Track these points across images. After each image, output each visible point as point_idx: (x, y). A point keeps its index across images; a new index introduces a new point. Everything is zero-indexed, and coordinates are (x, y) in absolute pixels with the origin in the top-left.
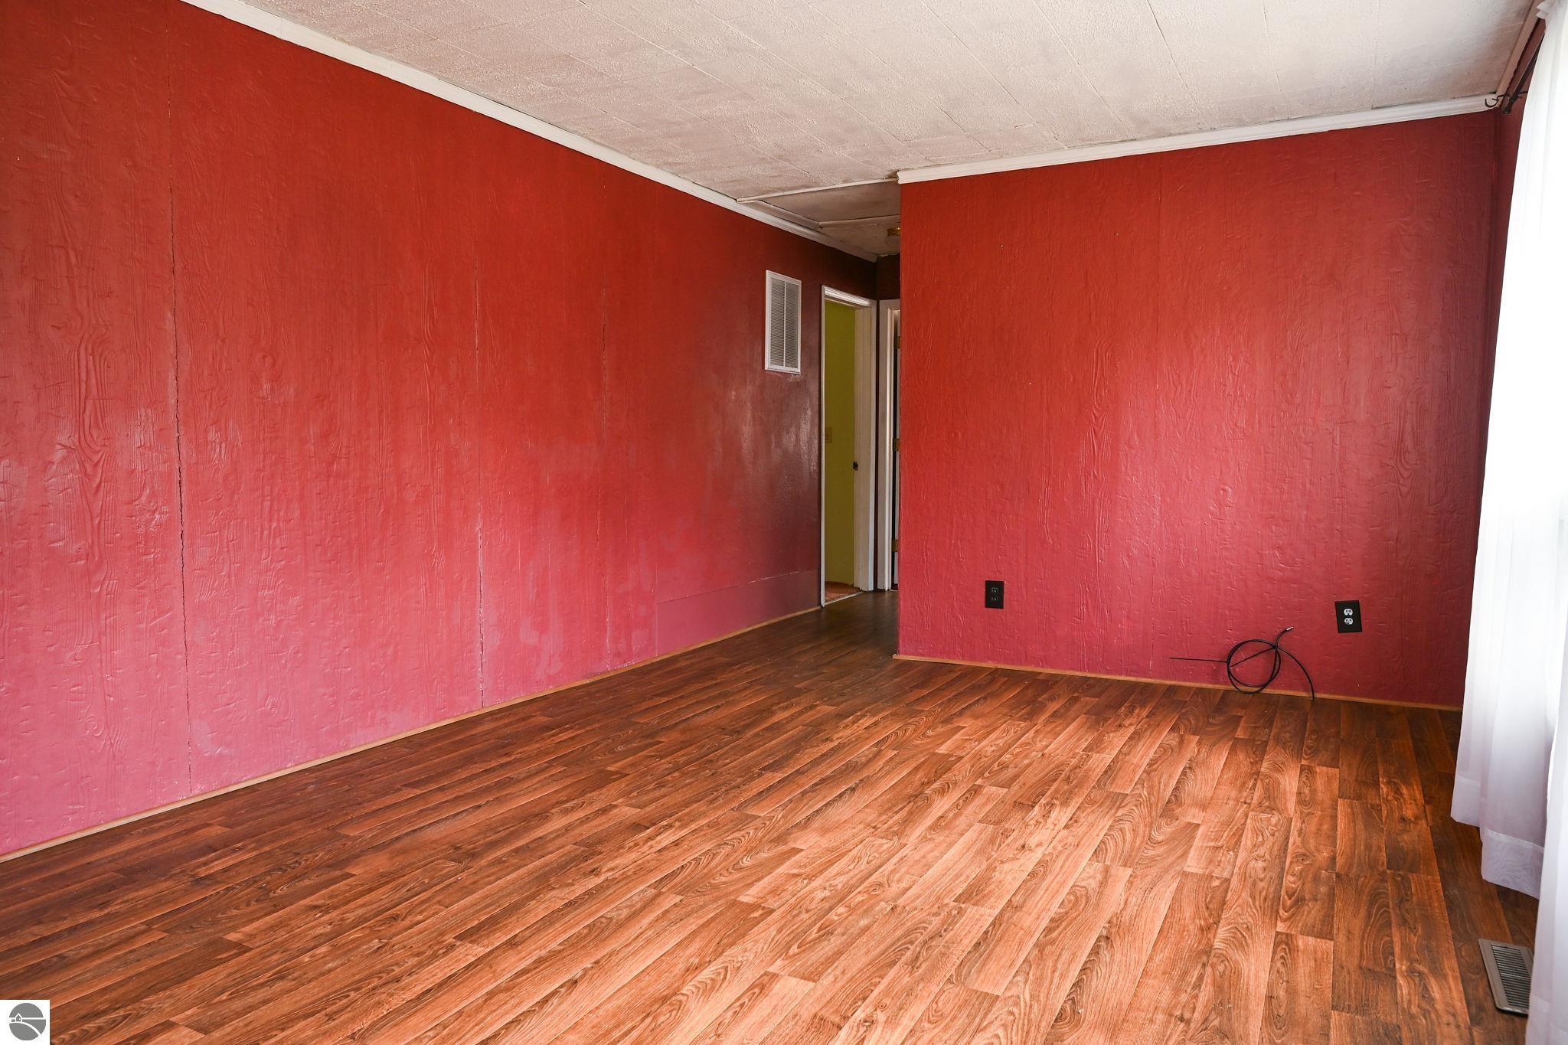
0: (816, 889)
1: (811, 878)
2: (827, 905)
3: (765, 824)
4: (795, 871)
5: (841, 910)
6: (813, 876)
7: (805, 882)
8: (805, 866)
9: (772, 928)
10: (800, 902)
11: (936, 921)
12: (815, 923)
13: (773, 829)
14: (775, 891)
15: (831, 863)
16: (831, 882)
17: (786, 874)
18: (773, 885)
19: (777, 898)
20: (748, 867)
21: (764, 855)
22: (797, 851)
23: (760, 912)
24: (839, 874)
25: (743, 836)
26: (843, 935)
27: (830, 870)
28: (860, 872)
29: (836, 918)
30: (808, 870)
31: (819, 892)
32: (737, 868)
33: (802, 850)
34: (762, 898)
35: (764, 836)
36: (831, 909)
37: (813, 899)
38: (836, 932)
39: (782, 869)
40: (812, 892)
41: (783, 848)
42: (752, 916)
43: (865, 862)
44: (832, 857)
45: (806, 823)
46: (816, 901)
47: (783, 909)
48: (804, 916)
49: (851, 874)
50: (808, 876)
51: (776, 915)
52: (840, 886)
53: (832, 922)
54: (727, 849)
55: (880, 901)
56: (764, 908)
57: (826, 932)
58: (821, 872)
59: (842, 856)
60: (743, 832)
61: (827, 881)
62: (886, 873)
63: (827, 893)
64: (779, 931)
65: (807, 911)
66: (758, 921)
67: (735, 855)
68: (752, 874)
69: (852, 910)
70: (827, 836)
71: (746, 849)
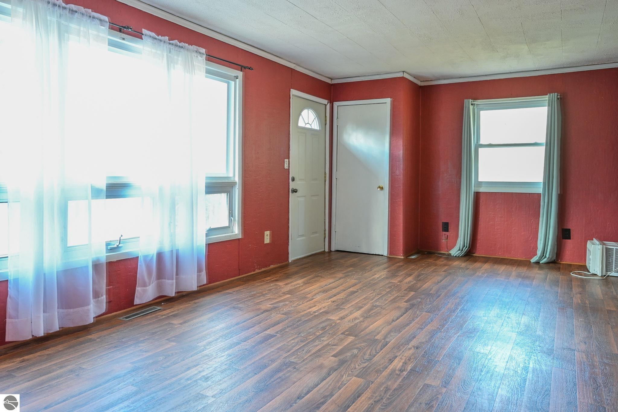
0: (326, 340)
1: (328, 345)
2: (323, 335)
3: (351, 372)
4: (334, 347)
5: (318, 334)
6: (327, 345)
7: (330, 343)
8: (330, 349)
9: (341, 329)
10: (332, 336)
11: (287, 330)
12: (327, 331)
13: (347, 368)
14: (342, 340)
15: (319, 350)
16: (320, 343)
17: (338, 346)
18: (343, 342)
19: (340, 338)
20: (354, 349)
21: (349, 354)
22: (334, 356)
23: (346, 333)
24: (317, 346)
25: (360, 364)
26: (318, 327)
27: (320, 347)
28: (308, 346)
29: (320, 331)
30: (329, 348)
31: (325, 339)
32: (359, 349)
33: (332, 356)
34: (346, 338)
35: (350, 364)
36: (321, 334)
37: (327, 337)
38: (320, 328)
39: (340, 348)
40: (328, 339)
41: (341, 357)
42: (348, 333)
43: (305, 351)
44: (319, 352)
45: (330, 372)
46: (326, 337)
47: (338, 334)
48: (330, 332)
49: (312, 346)
50: (329, 345)
51: (340, 333)
52: (317, 341)
53: (321, 330)
54: (366, 357)
55: (303, 336)
56: (345, 335)
57: (323, 328)
58: (324, 347)
59: (314, 353)
60: (361, 366)
61: (321, 343)
62: (297, 346)
63: (322, 339)
64: (338, 329)
65: (329, 334)
66: (346, 331)
67: (361, 354)
68: (352, 346)
69: (314, 334)
70: (320, 363)
71: (357, 357)
